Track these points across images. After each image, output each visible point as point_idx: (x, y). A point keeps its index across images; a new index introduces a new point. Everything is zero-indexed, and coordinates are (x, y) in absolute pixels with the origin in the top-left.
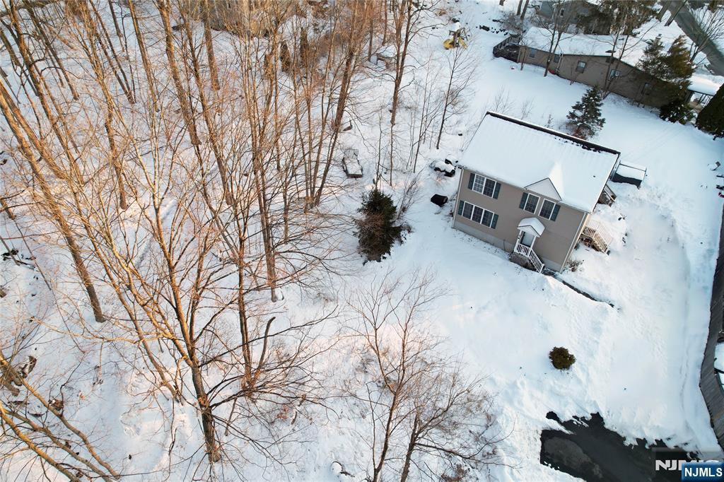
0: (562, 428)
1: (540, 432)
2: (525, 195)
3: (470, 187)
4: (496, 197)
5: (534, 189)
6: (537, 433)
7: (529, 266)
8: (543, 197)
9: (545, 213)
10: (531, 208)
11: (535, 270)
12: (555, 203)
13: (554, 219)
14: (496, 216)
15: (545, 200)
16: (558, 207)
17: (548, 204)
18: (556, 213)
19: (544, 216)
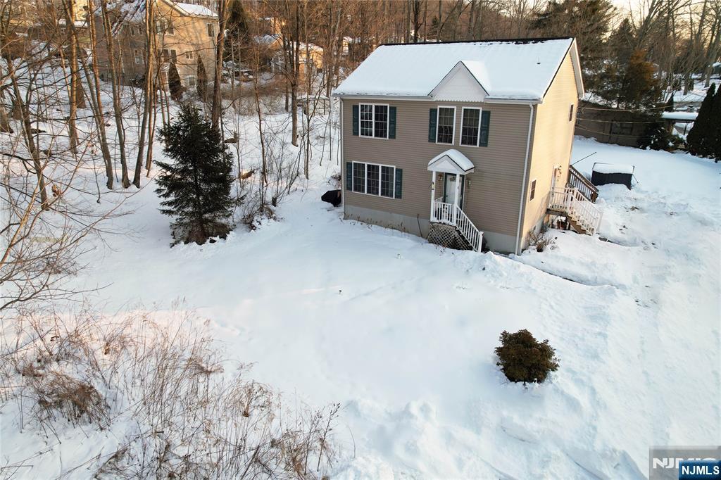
2: (433, 112)
3: (356, 133)
4: (393, 136)
5: (443, 96)
7: (458, 243)
8: (459, 104)
9: (469, 137)
10: (446, 136)
11: (471, 248)
12: (481, 109)
13: (484, 143)
14: (399, 171)
15: (465, 109)
16: (487, 115)
17: (470, 115)
18: (486, 128)
19: (470, 143)
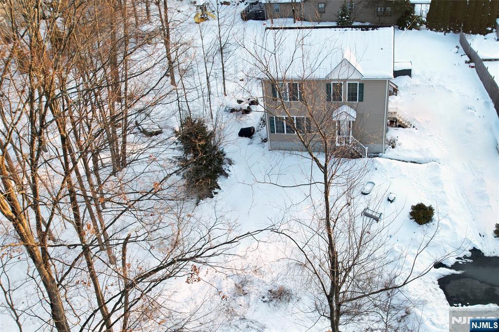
0: (453, 271)
1: (437, 282)
5: (335, 77)
6: (434, 283)
7: (354, 155)
8: (345, 80)
9: (352, 97)
10: (337, 97)
11: (361, 157)
12: (358, 83)
13: (361, 100)
15: (348, 83)
16: (362, 85)
17: (352, 86)
18: (361, 92)
19: (352, 100)
